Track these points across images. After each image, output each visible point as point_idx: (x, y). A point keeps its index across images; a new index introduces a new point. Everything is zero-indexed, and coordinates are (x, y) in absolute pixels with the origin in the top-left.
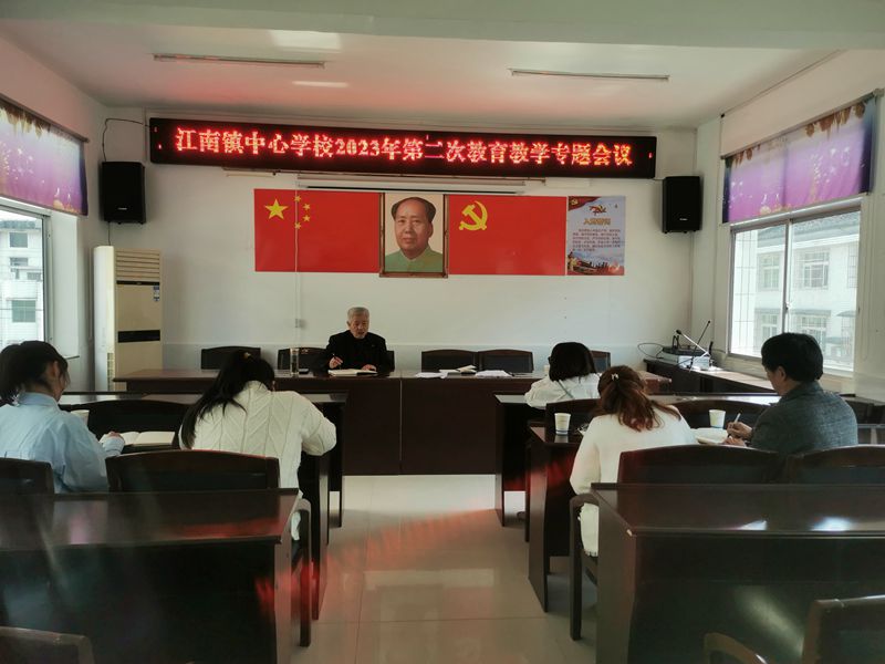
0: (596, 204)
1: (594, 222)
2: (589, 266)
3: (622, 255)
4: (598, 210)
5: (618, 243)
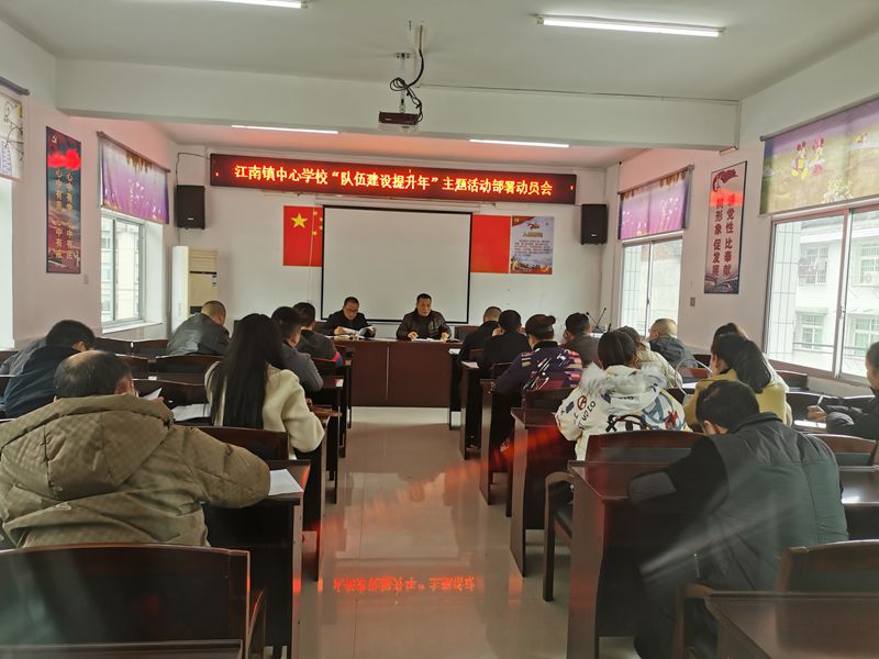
0: (532, 222)
1: (530, 235)
2: (526, 267)
3: (551, 260)
4: (533, 227)
5: (548, 251)
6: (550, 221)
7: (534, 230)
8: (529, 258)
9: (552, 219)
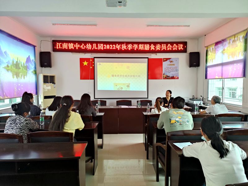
0: (171, 60)
1: (170, 65)
2: (169, 77)
3: (178, 74)
4: (171, 62)
5: (177, 70)
6: (177, 59)
7: (172, 63)
8: (170, 73)
9: (178, 58)
